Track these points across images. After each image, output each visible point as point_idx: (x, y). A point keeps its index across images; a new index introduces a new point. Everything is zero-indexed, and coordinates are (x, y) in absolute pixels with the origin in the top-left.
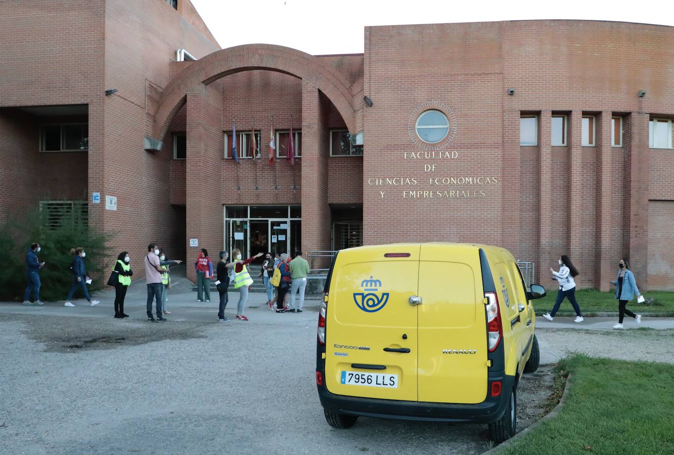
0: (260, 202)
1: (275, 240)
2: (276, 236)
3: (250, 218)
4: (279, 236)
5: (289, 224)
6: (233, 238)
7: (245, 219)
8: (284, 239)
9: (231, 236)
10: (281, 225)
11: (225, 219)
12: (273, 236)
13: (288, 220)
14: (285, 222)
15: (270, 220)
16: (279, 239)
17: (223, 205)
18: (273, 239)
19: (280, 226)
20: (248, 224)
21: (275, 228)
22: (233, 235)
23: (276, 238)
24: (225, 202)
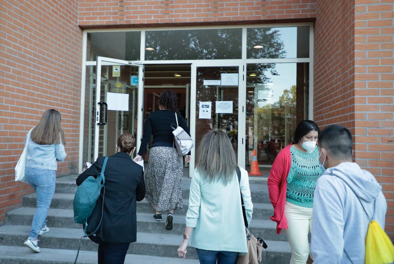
0: (173, 20)
1: (206, 114)
2: (209, 103)
3: (146, 59)
4: (218, 103)
5: (243, 72)
6: (103, 104)
7: (134, 63)
8: (230, 110)
9: (98, 100)
10: (224, 76)
11: (85, 63)
12: (201, 103)
13: (242, 63)
14: (234, 70)
15: (196, 64)
16: (218, 111)
17: (83, 28)
18: (201, 109)
19: (219, 78)
20: (141, 74)
21: (207, 83)
22: (103, 97)
23: (210, 110)
24: (86, 22)
